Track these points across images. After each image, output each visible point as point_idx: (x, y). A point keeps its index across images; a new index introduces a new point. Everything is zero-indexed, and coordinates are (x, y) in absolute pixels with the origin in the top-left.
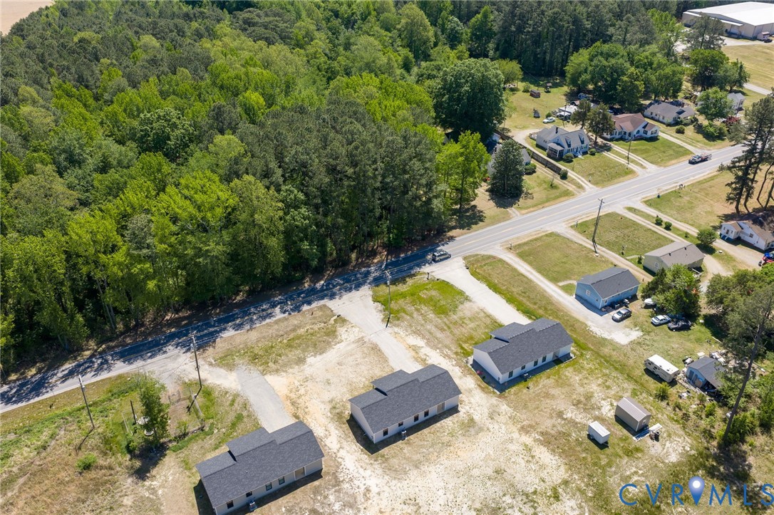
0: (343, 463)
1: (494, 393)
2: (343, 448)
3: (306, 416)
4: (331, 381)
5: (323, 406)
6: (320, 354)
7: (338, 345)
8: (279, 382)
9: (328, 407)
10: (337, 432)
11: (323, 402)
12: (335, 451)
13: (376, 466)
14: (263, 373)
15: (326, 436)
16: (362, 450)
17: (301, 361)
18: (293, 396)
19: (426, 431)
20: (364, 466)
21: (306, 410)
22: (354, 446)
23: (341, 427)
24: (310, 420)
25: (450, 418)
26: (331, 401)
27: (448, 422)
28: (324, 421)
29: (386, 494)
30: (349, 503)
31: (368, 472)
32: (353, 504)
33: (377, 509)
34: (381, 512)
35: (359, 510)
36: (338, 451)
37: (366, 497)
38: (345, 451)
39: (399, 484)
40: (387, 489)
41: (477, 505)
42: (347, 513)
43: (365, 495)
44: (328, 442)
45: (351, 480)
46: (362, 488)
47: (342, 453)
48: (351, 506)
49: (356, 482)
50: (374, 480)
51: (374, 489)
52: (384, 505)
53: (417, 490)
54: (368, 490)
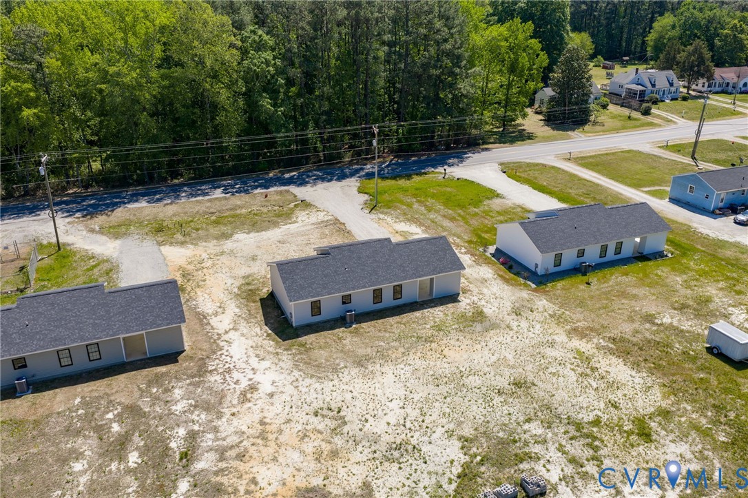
0: (226, 348)
1: (526, 286)
2: (235, 329)
3: (197, 290)
4: (259, 257)
5: (230, 281)
6: (258, 232)
7: (289, 225)
8: (179, 254)
9: (239, 282)
10: (237, 310)
11: (235, 278)
12: (221, 332)
13: (284, 358)
14: (160, 244)
15: (216, 314)
16: (268, 335)
17: (226, 236)
18: (190, 267)
19: (392, 320)
20: (261, 353)
21: (202, 283)
22: (258, 330)
23: (247, 306)
24: (200, 293)
25: (441, 308)
26: (247, 277)
27: (437, 313)
28: (222, 296)
29: (286, 397)
30: (208, 403)
31: (266, 364)
32: (213, 405)
33: (257, 418)
34: (262, 423)
35: (220, 416)
36: (226, 332)
37: (244, 398)
38: (237, 334)
39: (317, 385)
40: (290, 389)
41: (468, 431)
42: (195, 417)
43: (244, 394)
44: (214, 321)
45: (229, 371)
46: (244, 383)
47: (232, 335)
48: (207, 408)
49: (236, 375)
50: (272, 375)
51: (265, 387)
52: (275, 412)
53: (348, 396)
54: (253, 388)
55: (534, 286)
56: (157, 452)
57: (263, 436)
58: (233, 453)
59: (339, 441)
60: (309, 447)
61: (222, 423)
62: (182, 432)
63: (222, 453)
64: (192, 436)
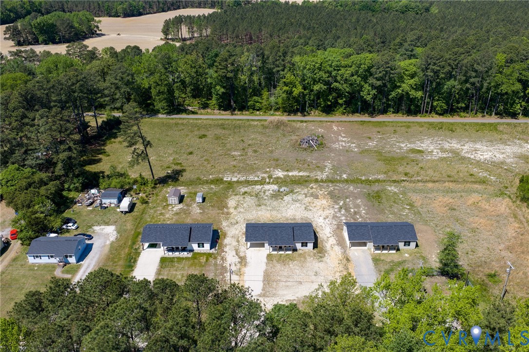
0: (331, 231)
2: (328, 237)
3: (341, 258)
4: (314, 273)
5: (328, 261)
9: (324, 259)
10: (326, 245)
11: (326, 262)
13: (314, 225)
15: (334, 245)
16: (318, 233)
20: (321, 227)
21: (340, 262)
22: (321, 236)
23: (323, 246)
24: (340, 256)
26: (321, 261)
28: (332, 253)
29: (317, 215)
30: (336, 218)
31: (320, 224)
32: (334, 217)
33: (325, 212)
34: (324, 211)
35: (333, 214)
36: (331, 237)
37: (327, 217)
38: (327, 235)
39: (308, 216)
40: (315, 216)
41: (280, 200)
42: (340, 215)
43: (327, 218)
44: (335, 242)
45: (331, 224)
46: (327, 220)
47: (329, 235)
48: (336, 216)
49: (329, 223)
50: (319, 221)
51: (321, 218)
52: (321, 212)
53: (302, 212)
54: (325, 219)
55: (219, 231)
56: (347, 210)
57: (324, 209)
58: (331, 207)
59: (308, 204)
60: (315, 205)
61: (333, 213)
62: (342, 213)
63: (333, 207)
64: (340, 211)
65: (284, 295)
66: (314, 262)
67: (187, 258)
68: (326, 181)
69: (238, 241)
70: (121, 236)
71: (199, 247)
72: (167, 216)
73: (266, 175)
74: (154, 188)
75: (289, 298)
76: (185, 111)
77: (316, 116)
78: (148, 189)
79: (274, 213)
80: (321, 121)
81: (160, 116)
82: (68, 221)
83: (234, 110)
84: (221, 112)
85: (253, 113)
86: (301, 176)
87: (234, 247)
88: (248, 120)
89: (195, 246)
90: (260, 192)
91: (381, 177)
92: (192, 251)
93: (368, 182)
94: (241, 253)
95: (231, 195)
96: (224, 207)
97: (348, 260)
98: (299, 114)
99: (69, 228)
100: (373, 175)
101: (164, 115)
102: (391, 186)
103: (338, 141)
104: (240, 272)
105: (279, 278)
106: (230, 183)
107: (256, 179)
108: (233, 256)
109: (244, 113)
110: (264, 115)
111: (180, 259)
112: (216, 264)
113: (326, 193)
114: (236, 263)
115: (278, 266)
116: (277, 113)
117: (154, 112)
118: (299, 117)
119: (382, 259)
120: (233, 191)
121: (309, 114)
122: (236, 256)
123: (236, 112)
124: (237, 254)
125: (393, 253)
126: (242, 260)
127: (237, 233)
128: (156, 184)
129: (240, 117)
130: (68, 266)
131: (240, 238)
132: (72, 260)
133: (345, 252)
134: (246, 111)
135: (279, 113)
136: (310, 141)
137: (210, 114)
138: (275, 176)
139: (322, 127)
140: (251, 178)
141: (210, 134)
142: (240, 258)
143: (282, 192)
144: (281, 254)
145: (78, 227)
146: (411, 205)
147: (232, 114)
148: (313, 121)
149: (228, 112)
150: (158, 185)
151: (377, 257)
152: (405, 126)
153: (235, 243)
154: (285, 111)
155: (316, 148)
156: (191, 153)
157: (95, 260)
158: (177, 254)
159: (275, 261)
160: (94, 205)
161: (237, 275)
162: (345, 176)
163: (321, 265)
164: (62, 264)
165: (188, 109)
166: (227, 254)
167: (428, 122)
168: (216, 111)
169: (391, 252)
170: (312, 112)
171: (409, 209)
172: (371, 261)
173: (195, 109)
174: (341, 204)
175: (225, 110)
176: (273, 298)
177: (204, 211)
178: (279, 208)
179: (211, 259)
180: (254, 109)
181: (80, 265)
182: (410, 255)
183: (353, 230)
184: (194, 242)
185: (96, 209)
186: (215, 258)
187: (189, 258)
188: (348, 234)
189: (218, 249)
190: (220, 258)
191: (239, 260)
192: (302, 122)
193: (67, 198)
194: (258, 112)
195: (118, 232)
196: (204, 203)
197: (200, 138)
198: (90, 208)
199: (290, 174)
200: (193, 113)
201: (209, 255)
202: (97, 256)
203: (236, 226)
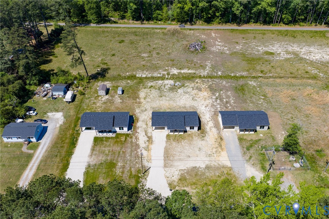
0: (210, 117)
2: (208, 121)
3: (217, 138)
4: (198, 149)
5: (208, 139)
6: (196, 167)
7: (183, 169)
8: (224, 159)
9: (205, 138)
10: (207, 127)
11: (207, 141)
12: (211, 121)
13: (199, 112)
14: (231, 169)
15: (212, 127)
16: (201, 118)
17: (208, 167)
18: (220, 150)
20: (203, 114)
21: (216, 140)
22: (203, 120)
23: (205, 128)
24: (216, 136)
26: (203, 140)
28: (210, 133)
29: (200, 104)
30: (214, 106)
31: (203, 111)
32: (213, 105)
33: (206, 102)
34: (205, 101)
35: (212, 103)
36: (210, 121)
37: (208, 105)
38: (207, 120)
39: (195, 105)
40: (199, 105)
42: (216, 104)
43: (208, 106)
44: (212, 125)
45: (210, 111)
46: (207, 108)
47: (209, 120)
48: (214, 105)
49: (209, 110)
50: (202, 108)
51: (204, 106)
52: (203, 102)
53: (190, 102)
54: (206, 107)
55: (134, 116)
56: (221, 100)
57: (205, 99)
58: (210, 98)
59: (194, 96)
60: (199, 96)
61: (211, 102)
62: (218, 102)
63: (212, 98)
64: (216, 101)
65: (178, 166)
66: (198, 140)
67: (112, 138)
68: (207, 77)
69: (147, 125)
70: (66, 120)
71: (120, 129)
72: (98, 105)
73: (165, 73)
74: (89, 82)
75: (182, 168)
76: (109, 21)
77: (200, 25)
78: (85, 83)
79: (171, 102)
80: (203, 29)
81: (92, 25)
82: (30, 109)
83: (143, 20)
84: (134, 21)
85: (156, 22)
86: (190, 73)
87: (144, 129)
88: (153, 28)
89: (117, 129)
90: (161, 86)
91: (245, 74)
92: (115, 132)
93: (235, 78)
94: (148, 134)
95: (142, 88)
96: (137, 97)
97: (221, 139)
98: (188, 23)
99: (31, 114)
100: (239, 72)
101: (95, 24)
102: (251, 81)
103: (215, 45)
104: (148, 148)
105: (175, 153)
106: (141, 79)
107: (159, 75)
108: (144, 136)
109: (150, 22)
110: (164, 24)
111: (107, 138)
112: (132, 142)
113: (207, 87)
114: (146, 141)
115: (174, 144)
116: (173, 23)
117: (88, 22)
118: (188, 26)
119: (245, 138)
120: (143, 85)
121: (195, 23)
122: (146, 136)
123: (145, 22)
124: (146, 135)
125: (252, 134)
126: (149, 139)
127: (146, 118)
128: (90, 80)
129: (148, 25)
130: (31, 143)
131: (148, 122)
132: (34, 140)
133: (219, 133)
134: (152, 21)
135: (175, 23)
136: (196, 46)
137: (127, 23)
138: (172, 73)
139: (204, 34)
140: (156, 75)
141: (127, 40)
142: (148, 137)
143: (176, 86)
144: (176, 135)
145: (37, 113)
146: (265, 96)
147: (142, 24)
148: (198, 29)
149: (139, 22)
150: (91, 80)
151: (242, 137)
152: (262, 33)
153: (145, 126)
154: (179, 21)
155: (200, 51)
156: (114, 55)
157: (49, 139)
158: (105, 135)
159: (172, 140)
160: (48, 96)
161: (146, 150)
162: (220, 73)
163: (203, 143)
164: (26, 142)
165: (111, 20)
166: (139, 134)
167: (278, 30)
168: (131, 21)
169: (251, 133)
170: (197, 22)
171: (263, 99)
172: (237, 140)
173: (116, 20)
174: (217, 95)
175: (137, 20)
176: (171, 168)
177: (123, 101)
178: (174, 99)
179: (128, 138)
180: (157, 20)
181: (39, 143)
182: (264, 135)
183: (225, 118)
184: (117, 126)
185: (49, 99)
186: (131, 138)
187: (114, 137)
188: (222, 121)
189: (133, 130)
190: (134, 137)
191: (148, 139)
192: (190, 30)
193: (29, 91)
194: (160, 22)
195: (65, 118)
196: (123, 95)
197: (120, 43)
198: (45, 99)
199: (182, 71)
200: (115, 22)
201: (127, 135)
202: (51, 136)
203: (145, 113)
